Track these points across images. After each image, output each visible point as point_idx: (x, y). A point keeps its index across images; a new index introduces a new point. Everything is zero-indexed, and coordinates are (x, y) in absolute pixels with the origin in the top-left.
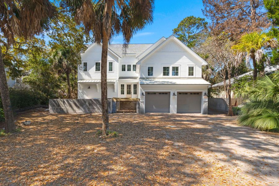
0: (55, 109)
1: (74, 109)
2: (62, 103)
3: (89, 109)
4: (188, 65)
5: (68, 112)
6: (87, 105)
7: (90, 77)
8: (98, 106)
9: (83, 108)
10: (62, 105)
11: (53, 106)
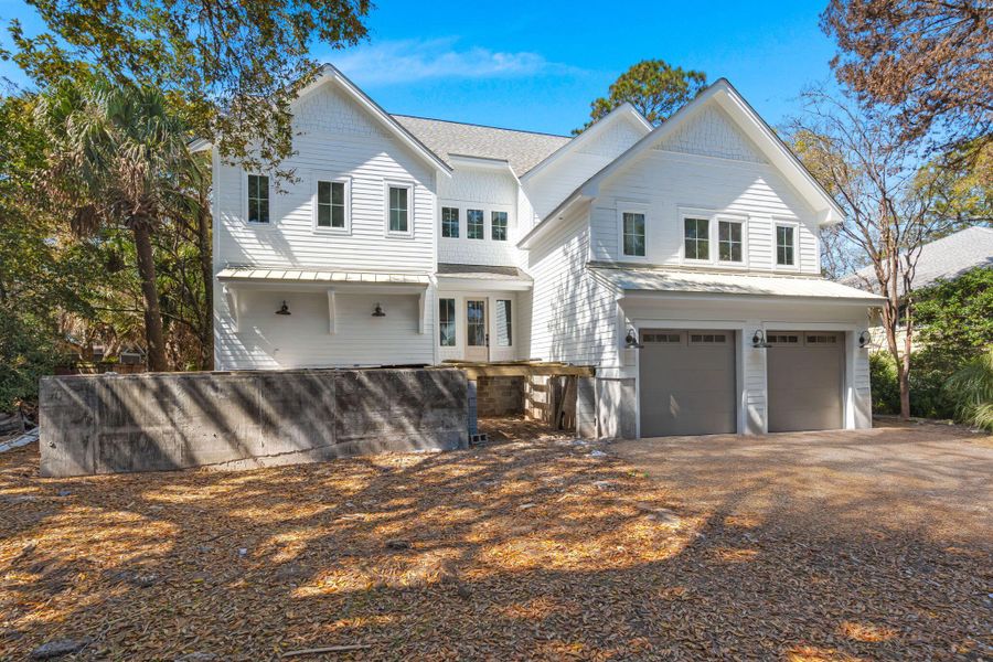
0: (95, 439)
1: (241, 434)
2: (149, 402)
3: (343, 432)
4: (774, 218)
5: (191, 459)
6: (327, 409)
7: (289, 255)
8: (397, 410)
9: (301, 425)
10: (144, 411)
11: (76, 422)
